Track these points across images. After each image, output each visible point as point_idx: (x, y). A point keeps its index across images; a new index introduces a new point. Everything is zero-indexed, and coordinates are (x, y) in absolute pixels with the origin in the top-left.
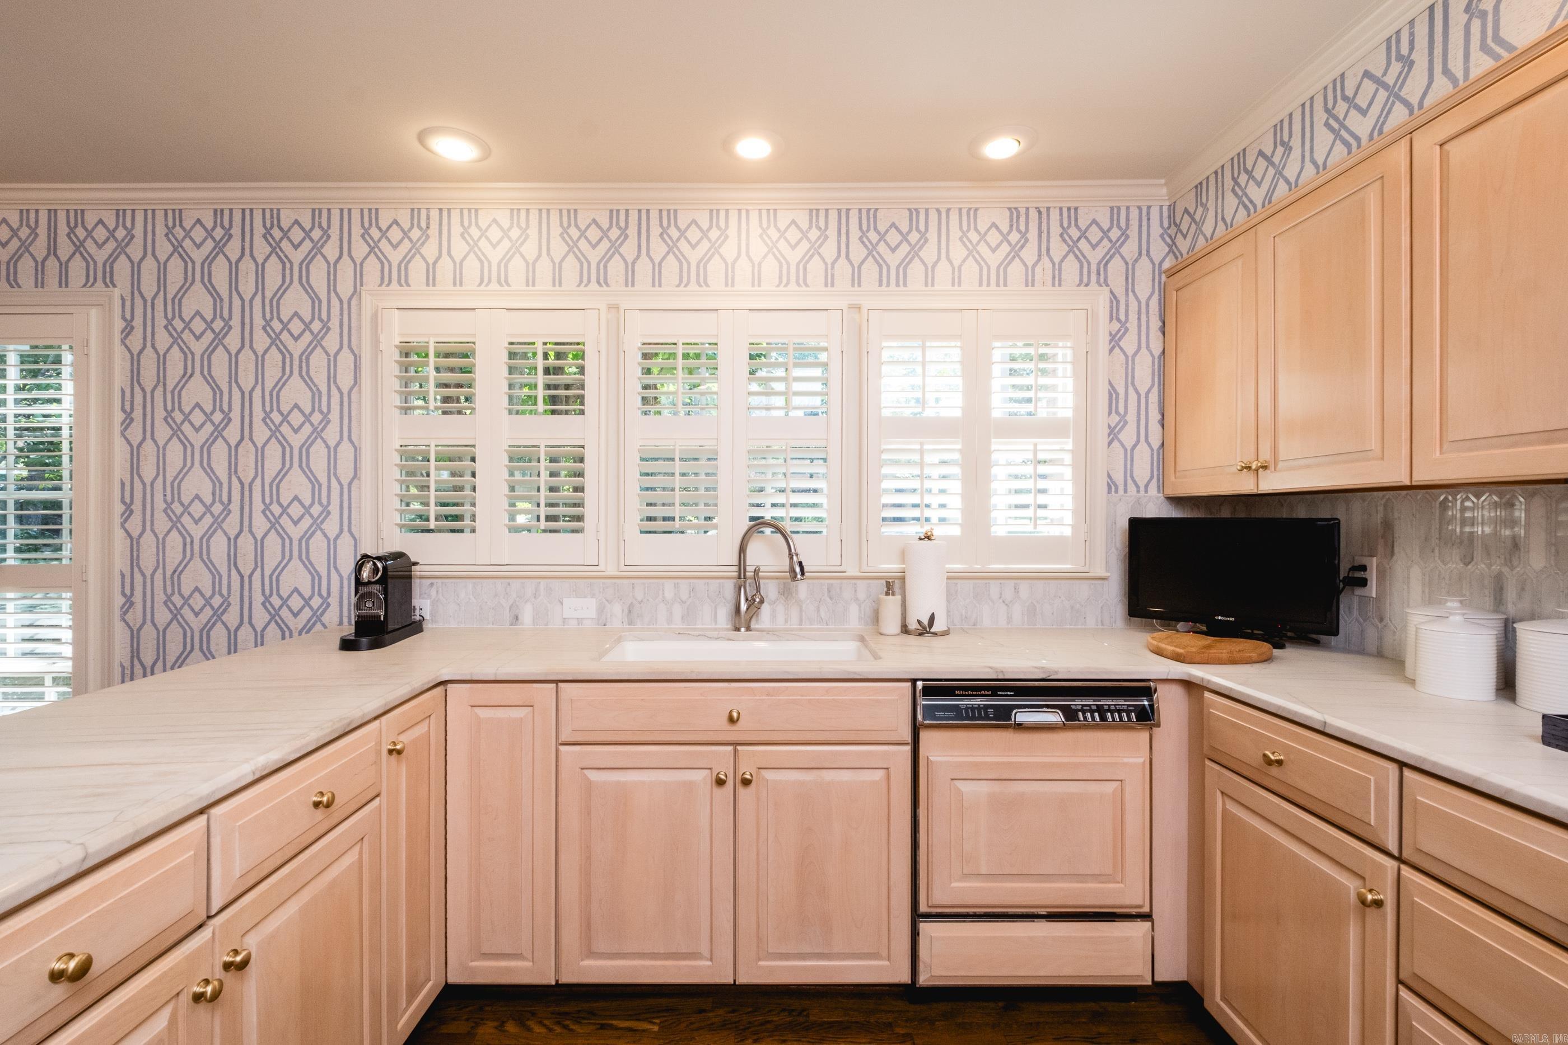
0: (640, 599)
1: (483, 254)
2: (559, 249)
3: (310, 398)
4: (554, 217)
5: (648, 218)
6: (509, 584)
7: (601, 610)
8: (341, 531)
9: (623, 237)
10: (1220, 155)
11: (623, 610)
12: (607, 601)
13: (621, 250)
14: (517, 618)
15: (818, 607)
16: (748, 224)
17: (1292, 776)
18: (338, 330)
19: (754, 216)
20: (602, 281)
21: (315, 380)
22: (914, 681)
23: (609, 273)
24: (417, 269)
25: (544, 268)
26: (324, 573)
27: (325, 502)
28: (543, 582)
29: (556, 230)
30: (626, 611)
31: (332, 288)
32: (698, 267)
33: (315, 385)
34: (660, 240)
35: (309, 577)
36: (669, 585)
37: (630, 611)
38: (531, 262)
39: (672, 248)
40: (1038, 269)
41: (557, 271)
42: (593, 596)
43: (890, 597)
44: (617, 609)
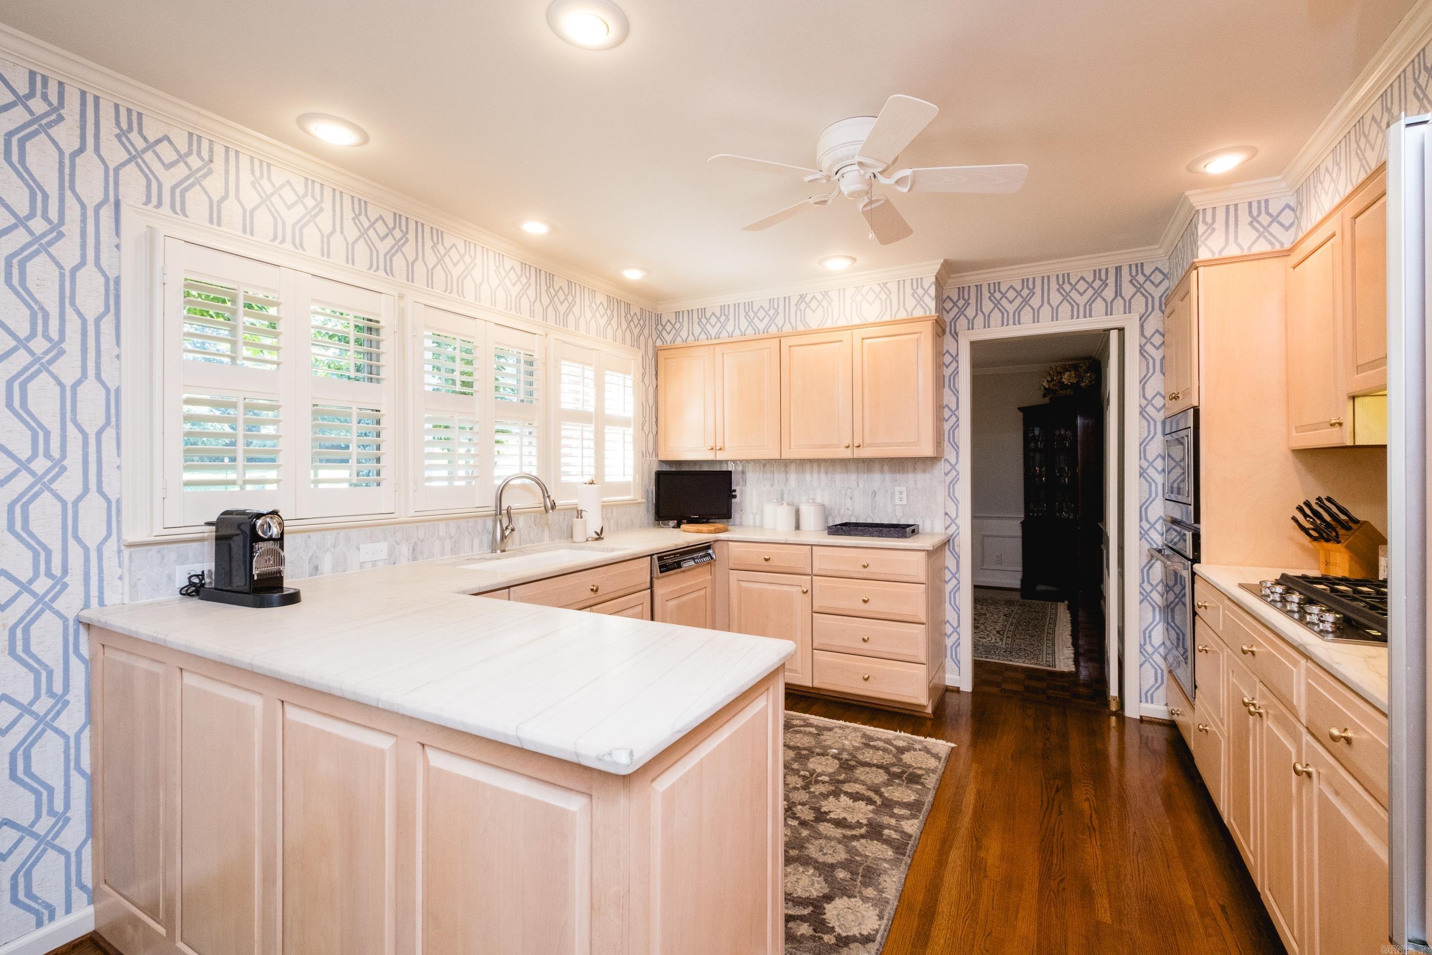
0: (421, 539)
1: (277, 212)
2: (352, 232)
3: (28, 317)
4: (347, 201)
5: (423, 231)
6: (309, 537)
7: (391, 552)
8: (86, 490)
9: (404, 239)
10: (695, 305)
11: (409, 550)
12: (396, 543)
13: (403, 249)
14: (317, 568)
15: (529, 532)
16: (488, 259)
17: (776, 563)
18: (77, 238)
19: (491, 254)
20: (389, 271)
21: (37, 296)
22: (651, 555)
23: (394, 266)
24: (196, 200)
25: (337, 242)
26: (56, 546)
27: (56, 454)
28: (342, 532)
29: (349, 214)
30: (411, 549)
31: (67, 184)
32: (458, 281)
33: (36, 301)
34: (432, 251)
35: (29, 555)
36: (442, 526)
37: (414, 550)
38: (326, 234)
39: (440, 261)
40: (618, 333)
41: (350, 248)
42: (385, 540)
43: (580, 519)
44: (405, 549)
